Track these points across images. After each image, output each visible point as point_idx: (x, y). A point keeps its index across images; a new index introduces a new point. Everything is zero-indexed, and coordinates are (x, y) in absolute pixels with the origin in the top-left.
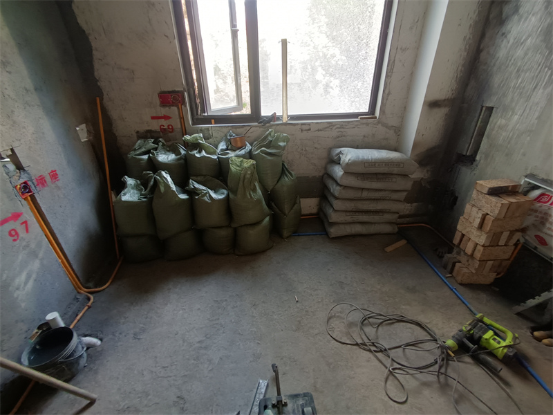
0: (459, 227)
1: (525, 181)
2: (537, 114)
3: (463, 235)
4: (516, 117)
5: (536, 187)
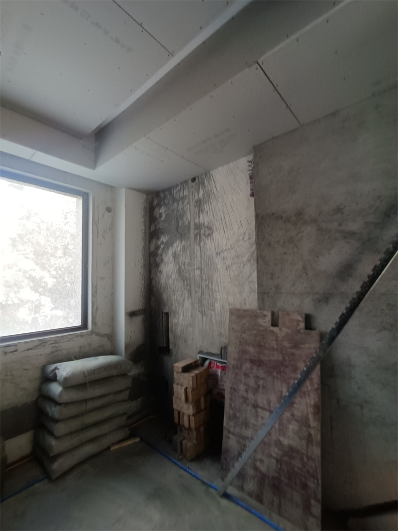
0: (175, 406)
1: (199, 357)
2: (190, 315)
3: (179, 412)
5: (205, 359)
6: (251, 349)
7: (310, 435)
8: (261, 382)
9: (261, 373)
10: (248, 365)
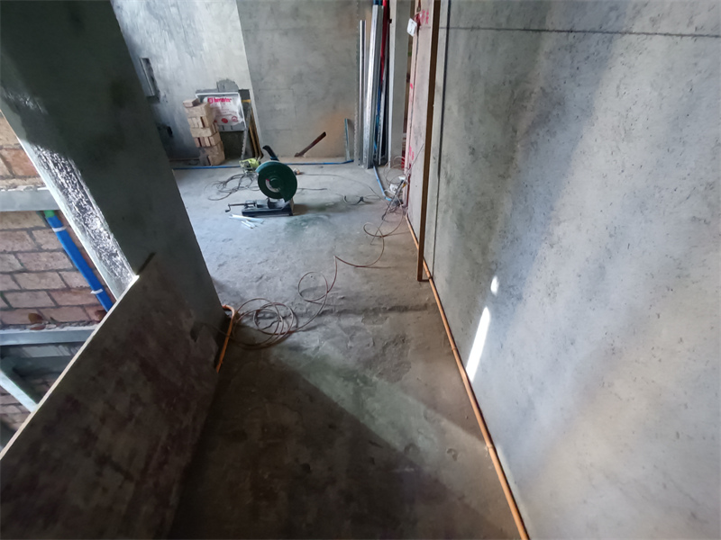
0: (194, 135)
1: (198, 95)
2: (177, 57)
3: (199, 139)
4: (167, 61)
5: (204, 97)
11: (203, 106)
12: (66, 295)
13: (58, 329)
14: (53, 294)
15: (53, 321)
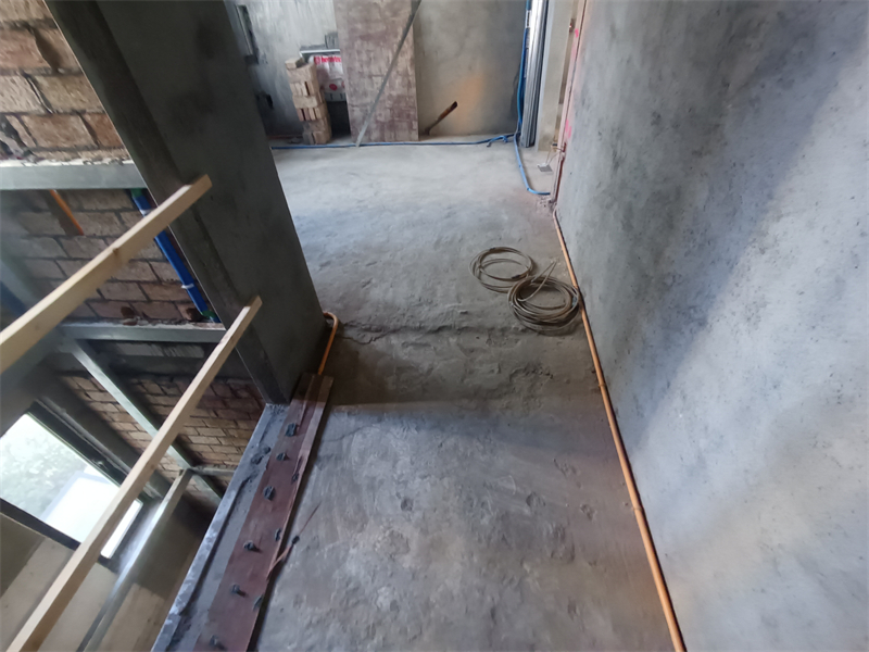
0: (297, 106)
1: (302, 54)
3: (302, 110)
5: (309, 55)
6: (359, 26)
7: (409, 82)
8: (372, 55)
9: (371, 46)
10: (359, 42)
11: (308, 67)
12: (157, 288)
13: (150, 326)
14: (144, 287)
15: (145, 317)
